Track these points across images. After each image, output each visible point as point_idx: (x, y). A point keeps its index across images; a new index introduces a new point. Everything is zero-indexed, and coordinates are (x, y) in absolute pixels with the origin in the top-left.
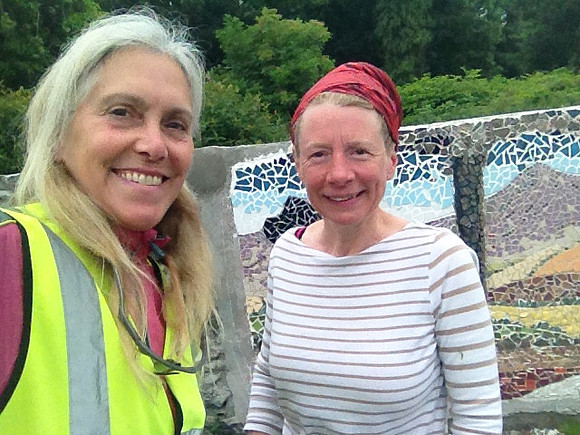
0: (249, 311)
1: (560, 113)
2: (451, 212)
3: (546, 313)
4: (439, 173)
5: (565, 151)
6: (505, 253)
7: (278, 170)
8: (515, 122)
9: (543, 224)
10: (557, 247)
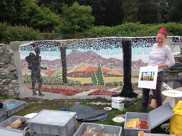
0: (23, 75)
1: (80, 40)
2: (60, 58)
3: (77, 79)
4: (58, 50)
5: (80, 48)
6: (70, 67)
7: (28, 47)
8: (72, 41)
9: (77, 61)
10: (79, 66)
